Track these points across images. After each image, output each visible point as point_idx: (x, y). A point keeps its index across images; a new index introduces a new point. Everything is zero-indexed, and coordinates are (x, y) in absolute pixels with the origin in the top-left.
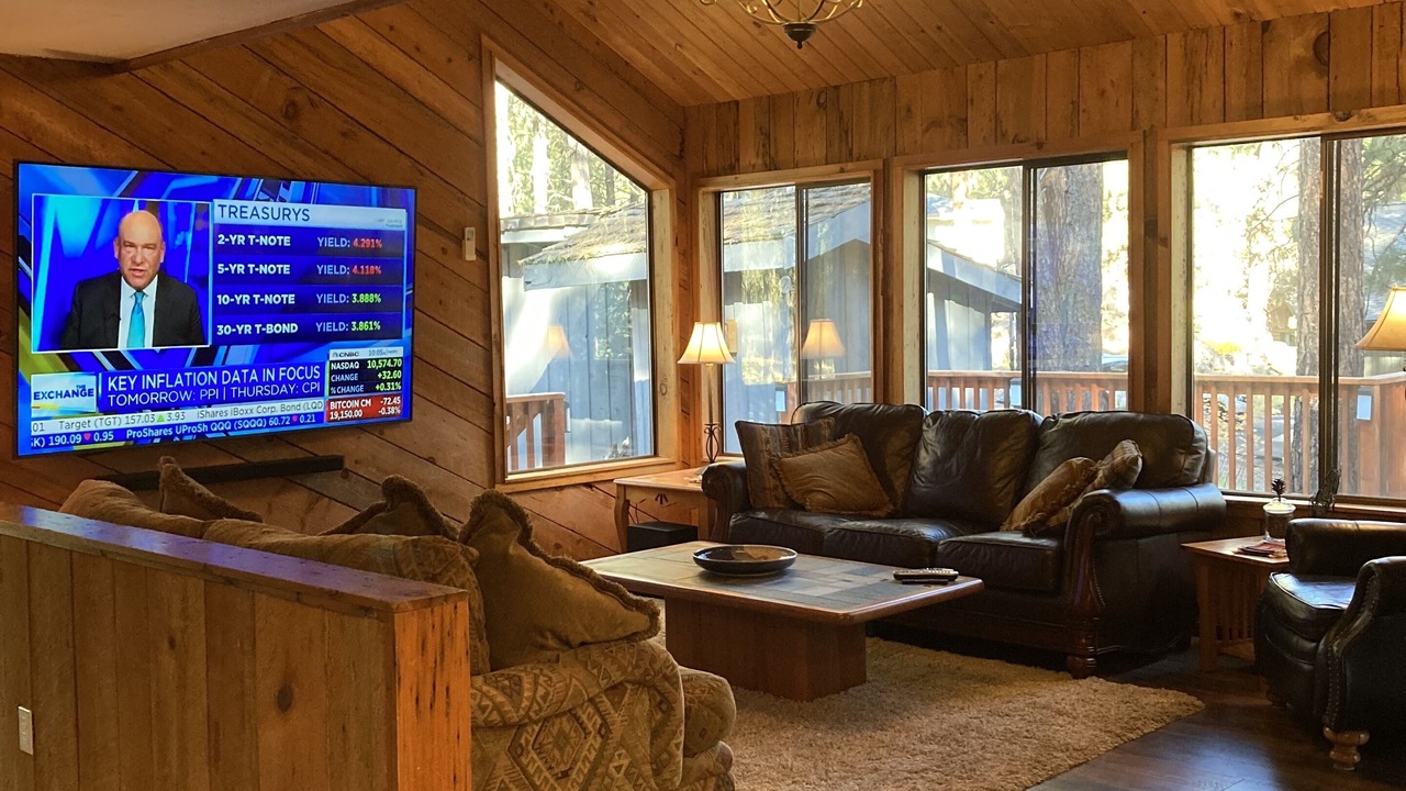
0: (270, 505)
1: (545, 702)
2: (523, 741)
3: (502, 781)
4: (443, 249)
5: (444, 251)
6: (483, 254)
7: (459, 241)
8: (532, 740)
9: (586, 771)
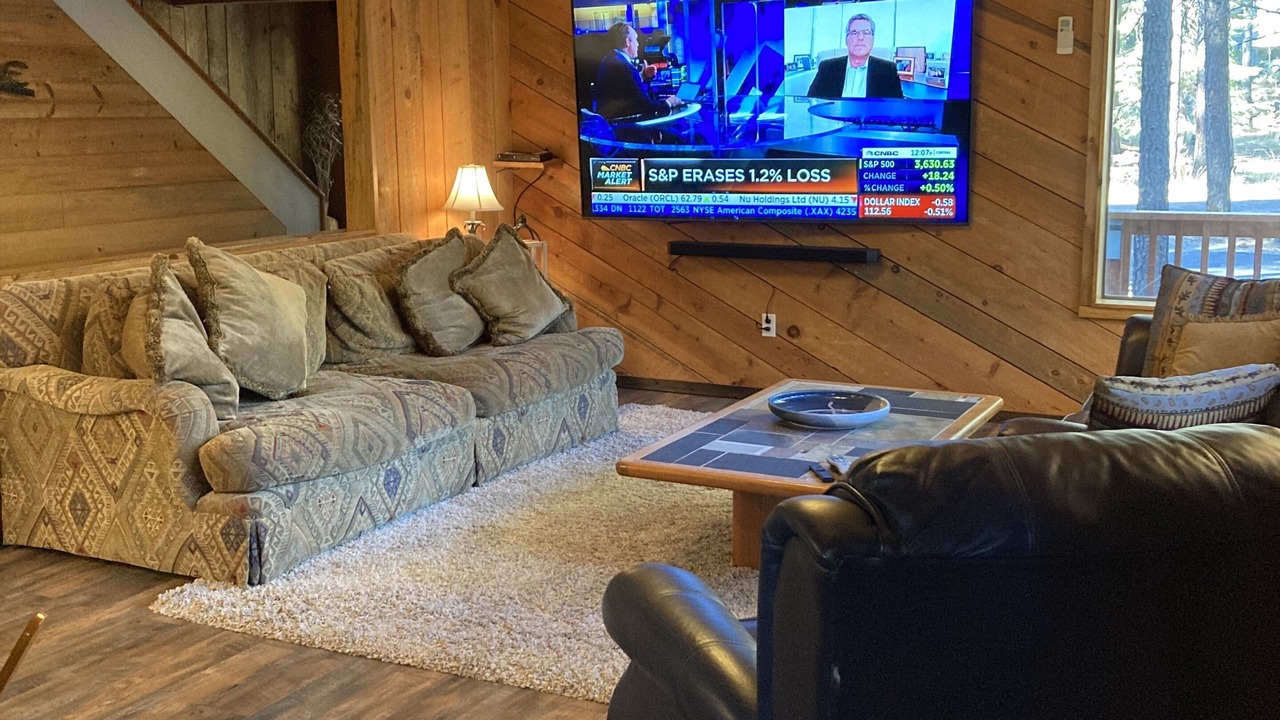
0: (818, 286)
1: (77, 401)
2: (84, 425)
3: (73, 448)
4: (1031, 43)
5: (1033, 45)
6: (1083, 44)
7: (1053, 32)
8: (90, 427)
9: (127, 465)
